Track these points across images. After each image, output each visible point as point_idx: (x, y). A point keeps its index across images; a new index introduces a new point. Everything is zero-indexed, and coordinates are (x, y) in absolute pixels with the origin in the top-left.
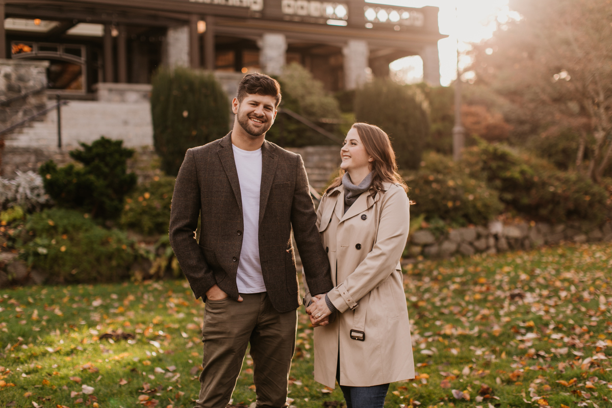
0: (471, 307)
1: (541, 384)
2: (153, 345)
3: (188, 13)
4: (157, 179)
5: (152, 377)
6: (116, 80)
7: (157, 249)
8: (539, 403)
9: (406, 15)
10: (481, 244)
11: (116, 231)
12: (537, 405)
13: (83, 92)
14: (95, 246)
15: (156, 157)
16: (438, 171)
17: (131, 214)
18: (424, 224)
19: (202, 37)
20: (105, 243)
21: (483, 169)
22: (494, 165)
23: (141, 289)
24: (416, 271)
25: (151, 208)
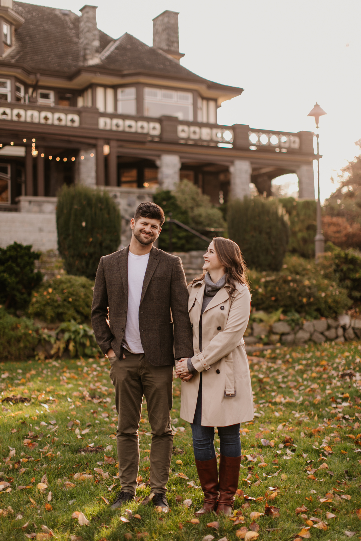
0: (305, 383)
1: (334, 437)
2: (43, 407)
3: (96, 138)
4: (59, 277)
5: (37, 428)
6: (35, 194)
7: (58, 334)
8: (325, 449)
9: (284, 139)
10: (331, 333)
11: (24, 318)
12: (323, 450)
13: (8, 204)
14: (7, 331)
15: (60, 259)
16: (297, 273)
17: (36, 306)
18: (282, 317)
19: (106, 159)
20: (15, 328)
21: (335, 271)
22: (345, 268)
23: (43, 366)
24: (273, 355)
25: (53, 301)
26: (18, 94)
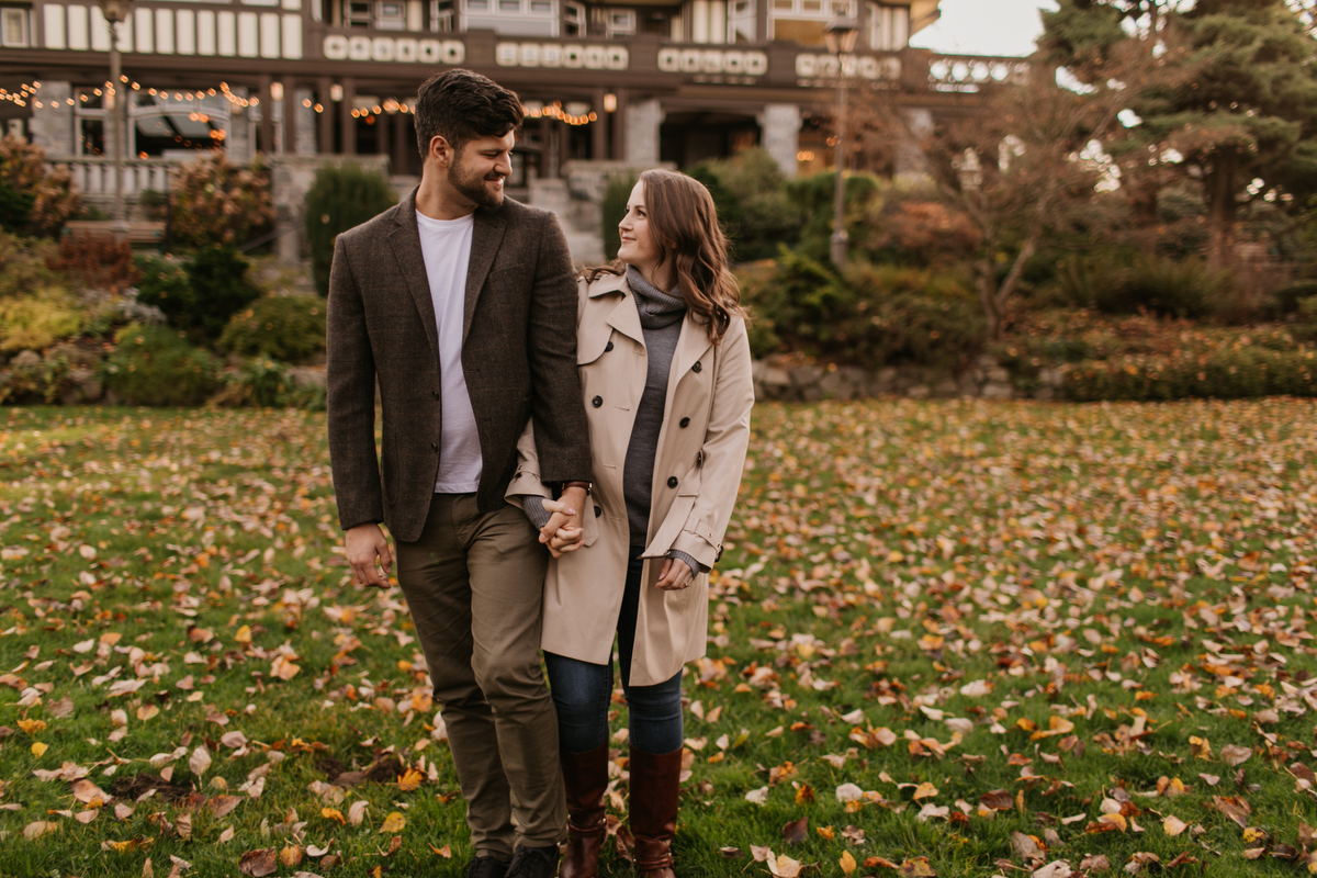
26: (571, 19)
